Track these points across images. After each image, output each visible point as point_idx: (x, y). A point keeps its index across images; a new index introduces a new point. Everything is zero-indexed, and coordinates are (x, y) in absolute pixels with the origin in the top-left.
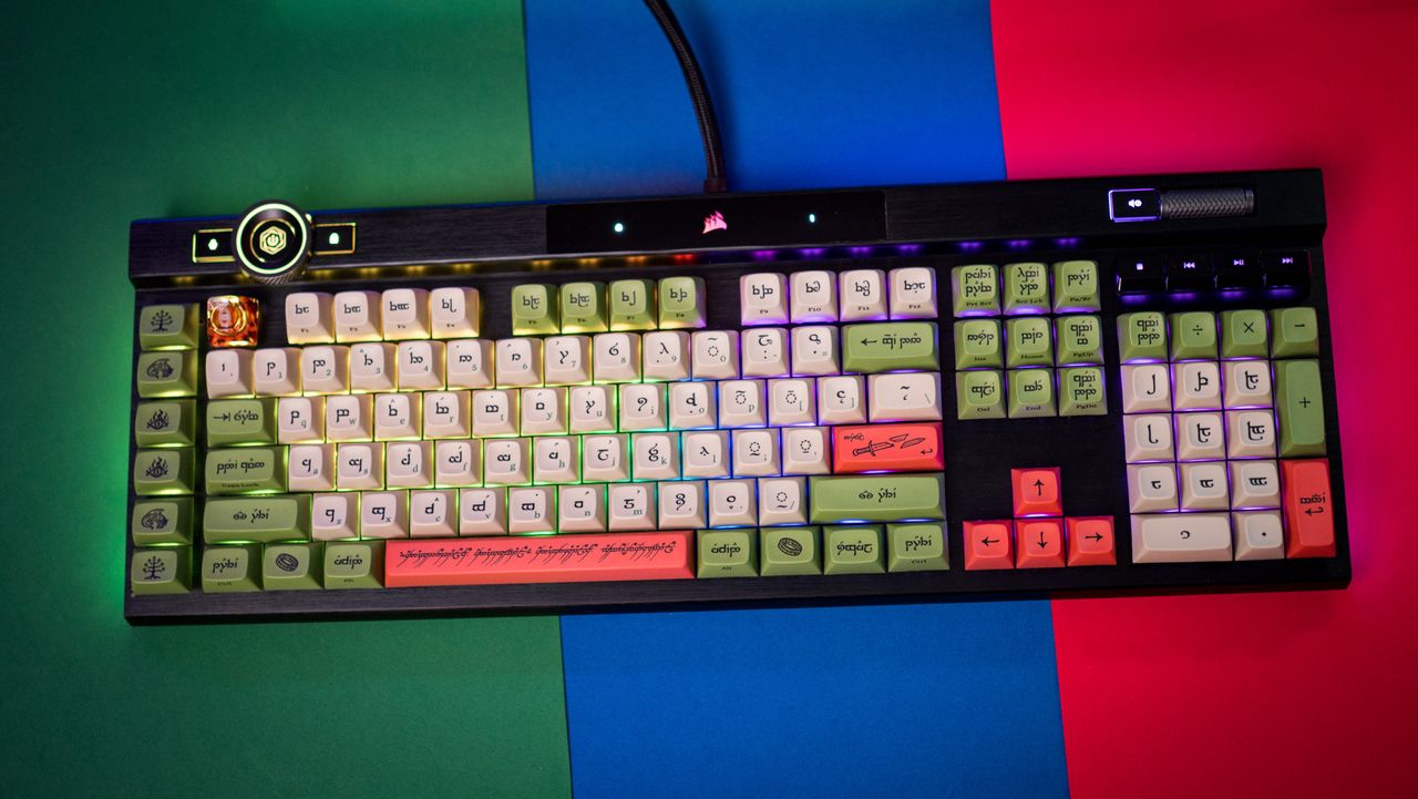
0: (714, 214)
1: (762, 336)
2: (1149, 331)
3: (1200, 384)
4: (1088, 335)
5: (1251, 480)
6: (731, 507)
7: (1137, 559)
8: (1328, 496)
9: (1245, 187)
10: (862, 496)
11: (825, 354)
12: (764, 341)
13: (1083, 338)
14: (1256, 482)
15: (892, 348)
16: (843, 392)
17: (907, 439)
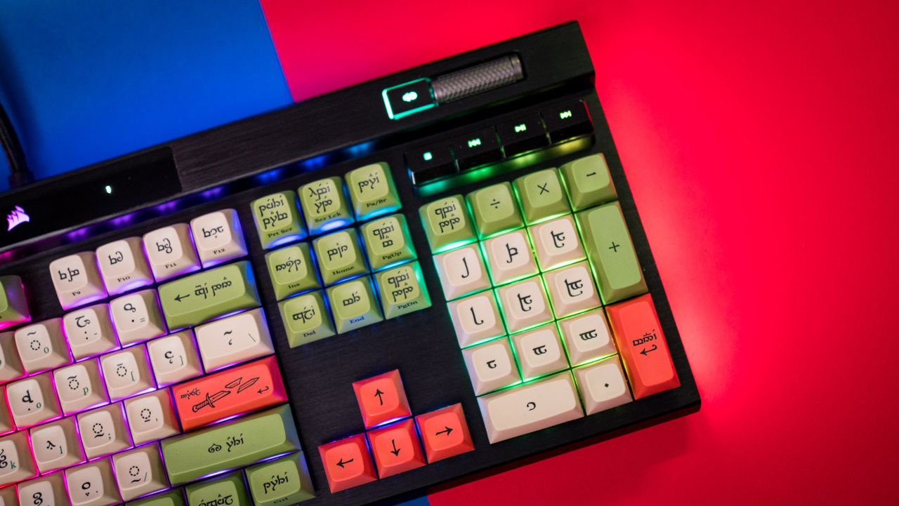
0: (15, 210)
1: (79, 318)
2: (449, 217)
3: (511, 255)
4: (391, 236)
5: (581, 335)
6: (87, 494)
7: (492, 439)
8: (658, 332)
9: (510, 55)
10: (211, 450)
11: (143, 320)
12: (82, 322)
13: (387, 240)
14: (586, 336)
15: (206, 297)
16: (170, 352)
17: (242, 382)
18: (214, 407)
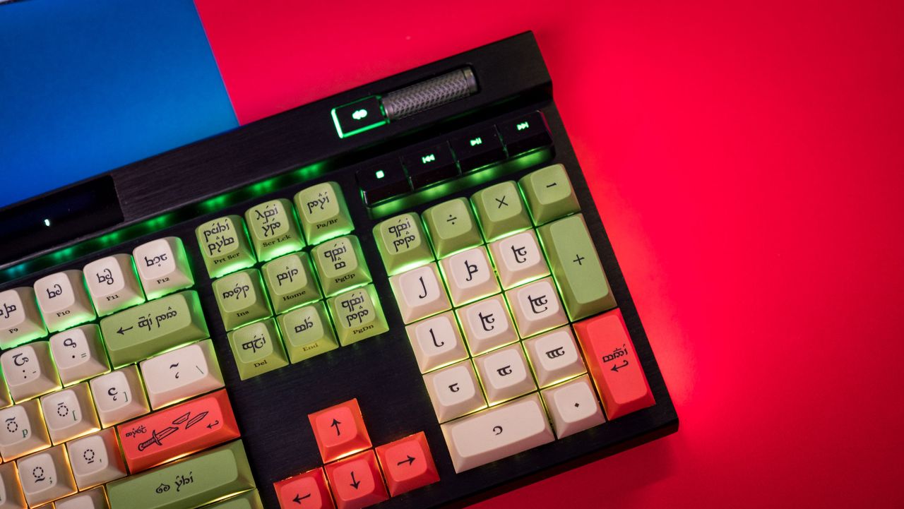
1: (16, 356)
2: (403, 235)
3: (470, 273)
4: (343, 257)
5: (548, 353)
7: (458, 467)
8: (629, 347)
9: (462, 67)
10: (159, 490)
11: (84, 355)
12: (19, 360)
13: (339, 262)
14: (553, 354)
15: (150, 329)
16: (114, 389)
17: (190, 418)
18: (161, 444)
